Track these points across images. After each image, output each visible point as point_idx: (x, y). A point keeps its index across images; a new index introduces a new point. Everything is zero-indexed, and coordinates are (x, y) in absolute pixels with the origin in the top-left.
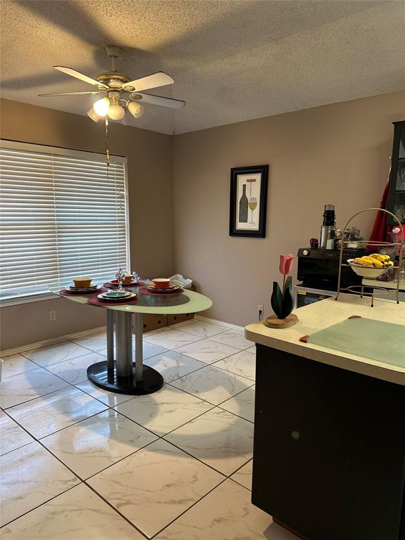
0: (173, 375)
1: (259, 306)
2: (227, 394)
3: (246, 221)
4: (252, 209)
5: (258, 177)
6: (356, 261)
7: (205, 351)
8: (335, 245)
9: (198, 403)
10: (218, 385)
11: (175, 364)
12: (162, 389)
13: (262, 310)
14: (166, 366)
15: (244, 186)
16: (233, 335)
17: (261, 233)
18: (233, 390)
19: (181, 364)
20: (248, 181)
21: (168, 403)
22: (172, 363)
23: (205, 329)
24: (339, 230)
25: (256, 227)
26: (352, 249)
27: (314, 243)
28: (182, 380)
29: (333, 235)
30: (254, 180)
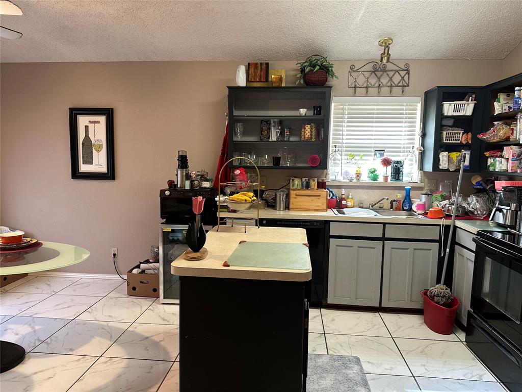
0: (33, 341)
1: (113, 249)
2: (107, 343)
3: (92, 164)
4: (98, 151)
5: (102, 119)
6: (231, 199)
7: (60, 307)
8: (192, 185)
9: (79, 360)
10: (93, 337)
11: (29, 330)
12: (26, 359)
13: (116, 253)
14: (17, 334)
15: (87, 127)
16: (85, 285)
17: (110, 175)
18: (111, 337)
19: (37, 327)
20: (90, 122)
21: (41, 371)
22: (24, 330)
23: (49, 285)
24: (194, 172)
25: (104, 169)
26: (205, 188)
27: (172, 184)
28: (48, 343)
29: (188, 177)
30: (98, 122)
